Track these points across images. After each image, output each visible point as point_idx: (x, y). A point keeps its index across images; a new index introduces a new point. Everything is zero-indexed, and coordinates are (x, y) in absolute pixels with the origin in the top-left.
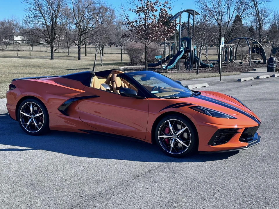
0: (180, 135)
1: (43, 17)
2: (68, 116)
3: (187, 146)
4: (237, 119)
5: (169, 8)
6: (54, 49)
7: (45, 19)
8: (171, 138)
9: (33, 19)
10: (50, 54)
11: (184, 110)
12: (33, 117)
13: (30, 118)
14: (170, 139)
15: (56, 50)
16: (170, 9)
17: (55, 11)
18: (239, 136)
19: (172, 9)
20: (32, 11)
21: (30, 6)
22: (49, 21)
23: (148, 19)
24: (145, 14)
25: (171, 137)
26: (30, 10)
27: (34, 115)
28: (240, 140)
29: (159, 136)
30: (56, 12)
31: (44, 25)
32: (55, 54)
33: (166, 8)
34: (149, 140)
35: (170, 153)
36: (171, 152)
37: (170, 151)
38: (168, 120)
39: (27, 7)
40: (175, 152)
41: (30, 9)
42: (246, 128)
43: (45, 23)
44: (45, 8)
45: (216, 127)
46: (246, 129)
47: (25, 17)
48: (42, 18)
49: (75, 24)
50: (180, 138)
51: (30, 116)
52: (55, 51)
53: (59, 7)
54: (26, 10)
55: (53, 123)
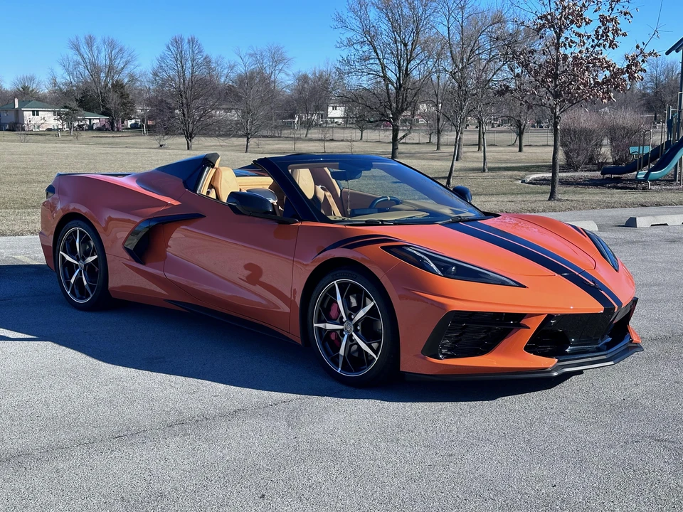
0: (360, 324)
1: (379, 59)
2: (144, 263)
3: (375, 356)
4: (525, 287)
5: (625, 14)
6: (400, 134)
7: (382, 64)
8: (342, 330)
9: (357, 64)
10: (390, 148)
11: (369, 256)
12: (81, 264)
13: (77, 266)
14: (338, 332)
15: (404, 137)
16: (628, 17)
17: (405, 45)
18: (525, 336)
19: (632, 17)
20: (355, 46)
21: (350, 34)
22: (392, 67)
23: (567, 46)
24: (556, 32)
25: (341, 327)
26: (350, 43)
27: (84, 260)
28: (529, 349)
29: (315, 325)
30: (409, 47)
31: (379, 79)
32: (401, 148)
33: (618, 15)
34: (295, 335)
35: (339, 371)
36: (340, 369)
37: (338, 367)
38: (335, 282)
39: (344, 38)
40: (350, 371)
41: (349, 40)
42: (549, 314)
43: (383, 72)
44: (386, 39)
45: (442, 306)
46: (550, 317)
47: (340, 61)
48: (377, 62)
49: (451, 72)
50: (360, 333)
51: (76, 263)
52: (401, 139)
53: (418, 34)
54: (340, 45)
55: (115, 282)
